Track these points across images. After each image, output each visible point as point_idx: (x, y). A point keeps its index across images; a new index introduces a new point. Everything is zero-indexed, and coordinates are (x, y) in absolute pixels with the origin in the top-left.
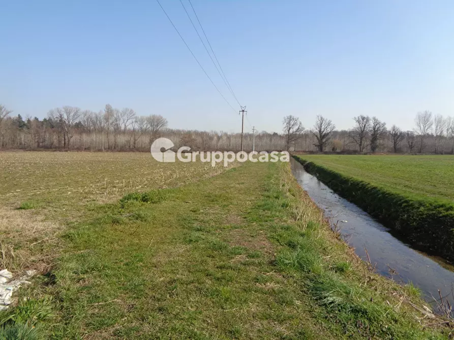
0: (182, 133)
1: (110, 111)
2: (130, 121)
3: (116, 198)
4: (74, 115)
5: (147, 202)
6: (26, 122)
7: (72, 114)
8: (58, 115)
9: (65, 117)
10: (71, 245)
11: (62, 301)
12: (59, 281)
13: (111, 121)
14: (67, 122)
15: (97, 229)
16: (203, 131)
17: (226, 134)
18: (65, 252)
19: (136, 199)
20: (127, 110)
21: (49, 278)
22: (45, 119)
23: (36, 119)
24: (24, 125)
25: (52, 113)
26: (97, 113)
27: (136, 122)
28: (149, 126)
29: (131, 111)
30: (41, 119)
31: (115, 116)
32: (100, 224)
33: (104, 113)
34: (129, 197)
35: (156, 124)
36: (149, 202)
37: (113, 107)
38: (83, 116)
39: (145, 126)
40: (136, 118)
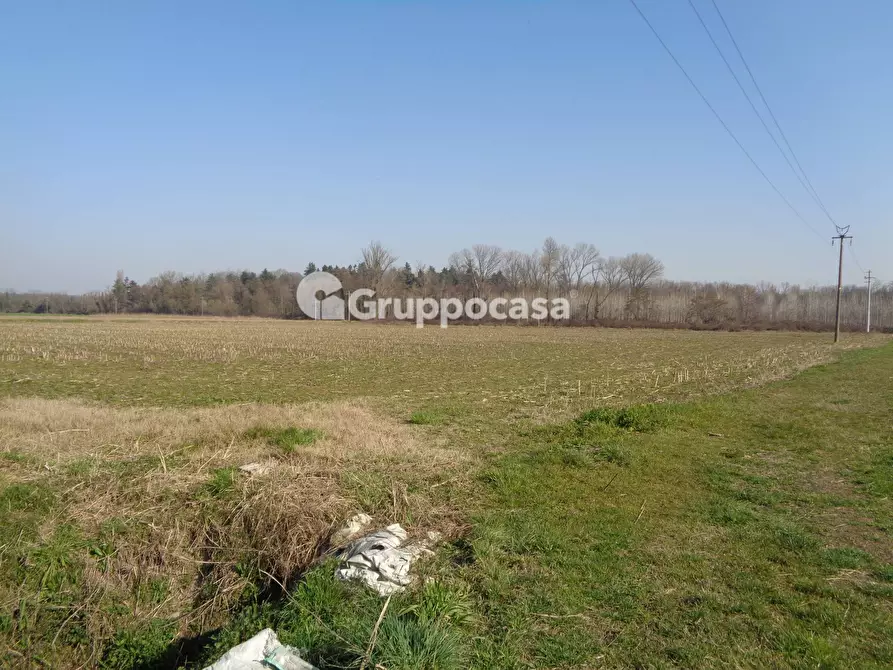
0: (694, 288)
1: (552, 250)
2: (589, 267)
3: (566, 416)
4: (490, 262)
5: (628, 427)
6: (416, 276)
7: (487, 259)
8: (463, 261)
9: (477, 264)
10: (494, 496)
11: (486, 596)
12: (480, 560)
13: (553, 269)
14: (479, 274)
15: (537, 472)
16: (742, 283)
17: (796, 290)
18: (486, 507)
19: (607, 420)
20: (584, 246)
21: (462, 551)
22: (445, 270)
23: (432, 269)
24: (414, 279)
25: (455, 258)
26: (531, 255)
27: (600, 268)
28: (625, 276)
29: (592, 248)
30: (439, 270)
31: (561, 259)
32: (542, 463)
33: (541, 254)
34: (592, 417)
35: (638, 271)
36: (631, 429)
37: (559, 243)
38: (504, 261)
39: (618, 276)
40: (600, 261)
